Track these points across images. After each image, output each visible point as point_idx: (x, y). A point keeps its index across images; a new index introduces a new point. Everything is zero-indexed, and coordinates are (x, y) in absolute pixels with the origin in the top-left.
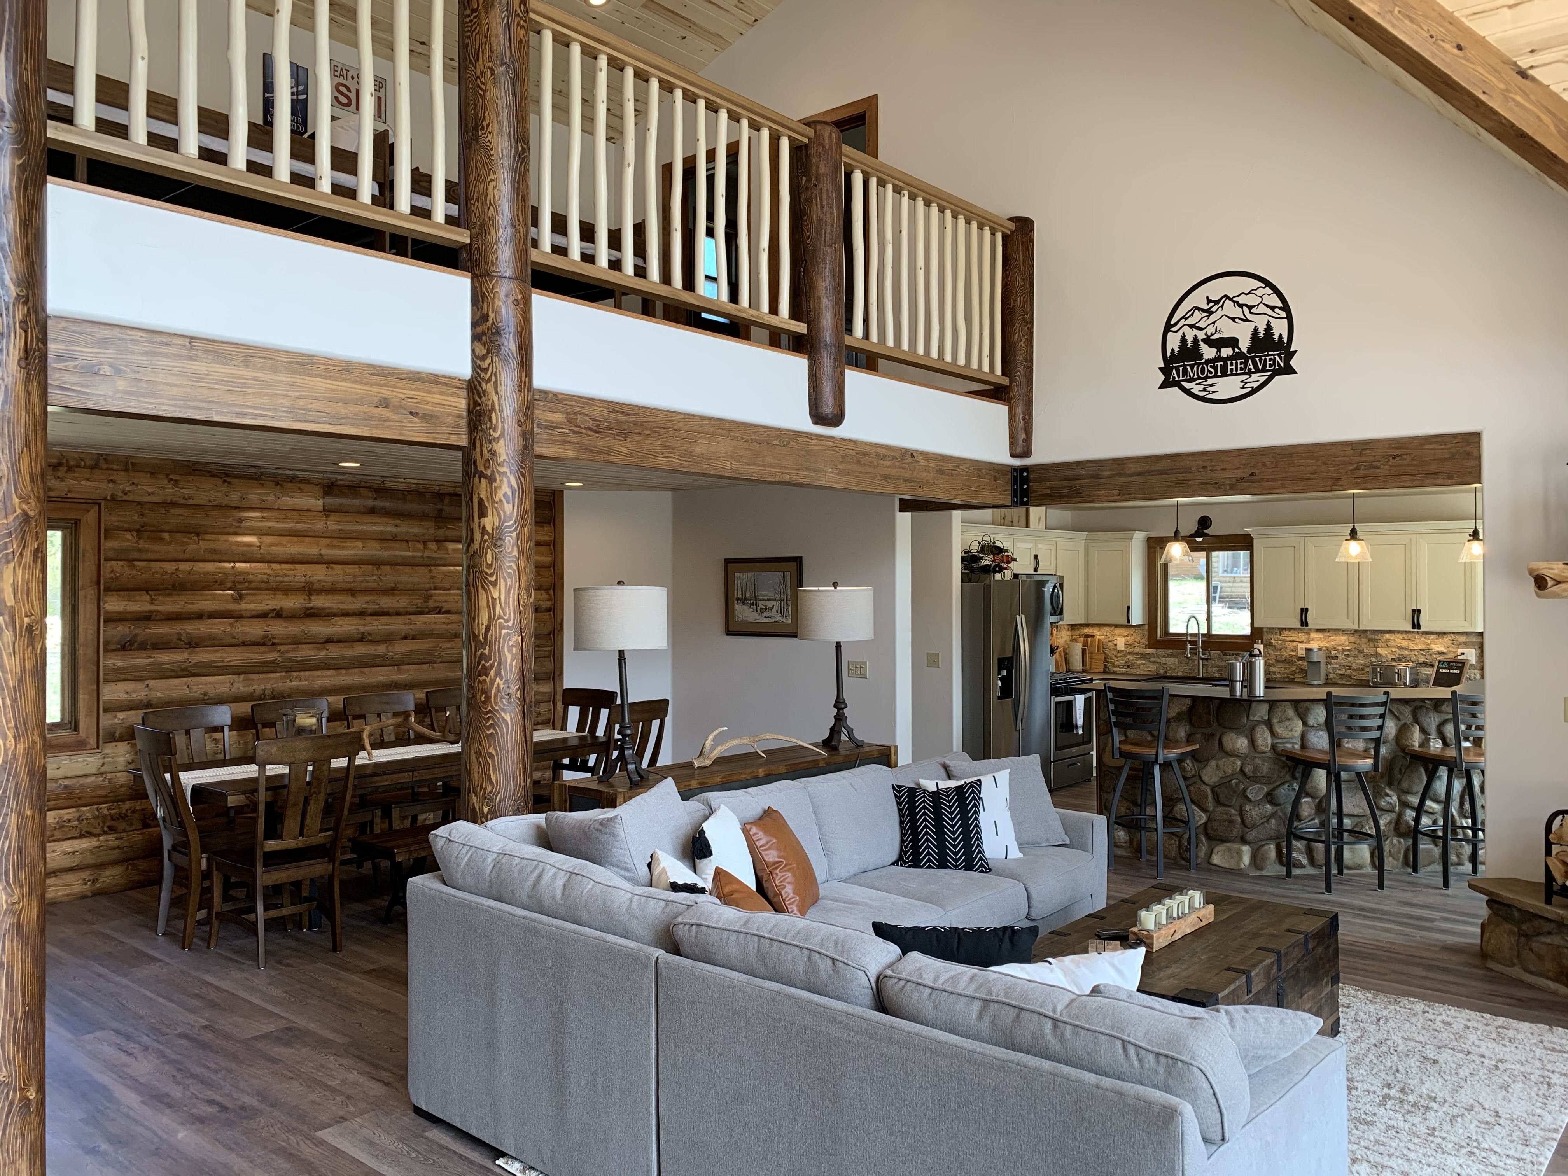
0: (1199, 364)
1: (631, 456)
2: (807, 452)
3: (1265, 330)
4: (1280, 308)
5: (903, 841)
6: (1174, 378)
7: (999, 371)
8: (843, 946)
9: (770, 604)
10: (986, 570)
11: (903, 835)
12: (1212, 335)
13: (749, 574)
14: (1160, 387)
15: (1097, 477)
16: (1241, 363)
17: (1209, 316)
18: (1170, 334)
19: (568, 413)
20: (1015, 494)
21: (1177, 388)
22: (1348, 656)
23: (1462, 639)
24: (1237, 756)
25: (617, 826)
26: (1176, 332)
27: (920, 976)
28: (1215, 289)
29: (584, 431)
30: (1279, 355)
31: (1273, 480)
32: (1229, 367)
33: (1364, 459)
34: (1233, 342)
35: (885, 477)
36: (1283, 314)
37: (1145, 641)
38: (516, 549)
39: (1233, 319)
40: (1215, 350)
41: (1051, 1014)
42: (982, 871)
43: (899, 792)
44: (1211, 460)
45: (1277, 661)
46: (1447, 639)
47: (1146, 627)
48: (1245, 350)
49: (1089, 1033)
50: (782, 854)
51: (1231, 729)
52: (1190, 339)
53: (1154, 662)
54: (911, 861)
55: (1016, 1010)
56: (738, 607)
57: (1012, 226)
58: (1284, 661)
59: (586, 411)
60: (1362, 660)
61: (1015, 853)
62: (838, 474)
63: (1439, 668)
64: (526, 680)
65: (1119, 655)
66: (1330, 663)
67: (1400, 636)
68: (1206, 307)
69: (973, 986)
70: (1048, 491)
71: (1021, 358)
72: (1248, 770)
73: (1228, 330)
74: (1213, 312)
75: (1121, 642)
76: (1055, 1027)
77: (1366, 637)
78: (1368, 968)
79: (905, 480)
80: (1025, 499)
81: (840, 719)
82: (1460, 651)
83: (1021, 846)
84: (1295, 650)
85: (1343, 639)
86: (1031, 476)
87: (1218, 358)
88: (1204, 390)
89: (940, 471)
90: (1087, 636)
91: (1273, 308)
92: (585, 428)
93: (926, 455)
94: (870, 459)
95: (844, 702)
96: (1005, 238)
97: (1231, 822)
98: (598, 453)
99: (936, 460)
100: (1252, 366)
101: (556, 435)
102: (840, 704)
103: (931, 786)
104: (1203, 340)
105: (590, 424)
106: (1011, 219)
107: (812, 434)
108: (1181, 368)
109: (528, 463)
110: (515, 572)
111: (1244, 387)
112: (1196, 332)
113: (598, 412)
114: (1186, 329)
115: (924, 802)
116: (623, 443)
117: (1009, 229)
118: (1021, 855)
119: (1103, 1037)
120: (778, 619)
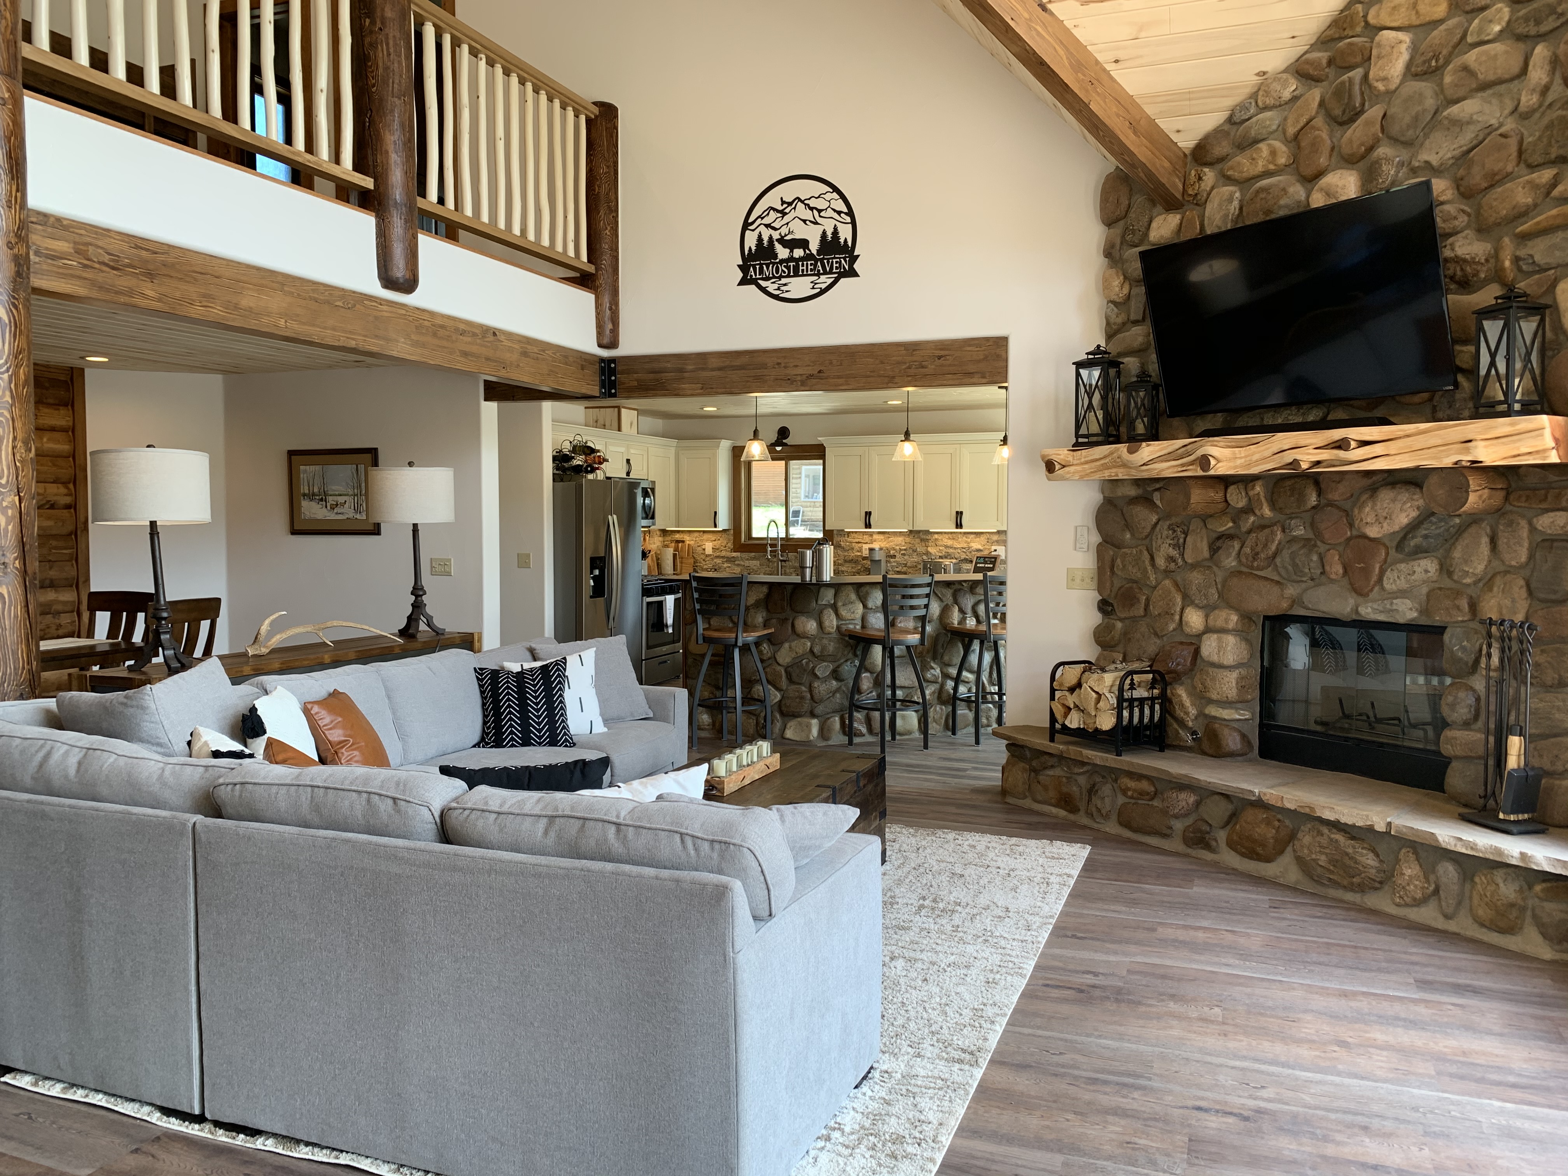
0: (774, 264)
1: (159, 300)
2: (376, 318)
3: (833, 234)
4: (846, 213)
5: (485, 723)
6: (751, 276)
7: (584, 257)
8: (405, 785)
9: (341, 499)
10: (578, 469)
11: (485, 716)
12: (786, 235)
13: (318, 468)
14: (739, 284)
15: (681, 370)
16: (811, 264)
17: (783, 217)
18: (747, 232)
19: (75, 243)
20: (603, 385)
21: (753, 286)
22: (904, 554)
23: (995, 538)
24: (808, 638)
25: (147, 697)
26: (753, 230)
27: (486, 803)
28: (789, 191)
29: (97, 266)
30: (844, 258)
31: (839, 377)
32: (801, 268)
33: (915, 358)
34: (803, 244)
35: (465, 354)
36: (848, 219)
37: (730, 545)
38: (8, 393)
39: (804, 221)
40: (788, 251)
41: (615, 820)
42: (566, 746)
43: (481, 675)
44: (785, 357)
45: (845, 561)
46: (983, 538)
47: (732, 532)
48: (815, 252)
49: (650, 831)
50: (348, 732)
51: (802, 613)
52: (766, 239)
53: (738, 565)
54: (493, 742)
55: (581, 821)
56: (305, 504)
57: (596, 110)
58: (851, 561)
59: (100, 243)
60: (915, 559)
61: (600, 728)
62: (412, 345)
63: (976, 563)
64: (27, 548)
65: (708, 559)
66: (890, 562)
67: (947, 536)
68: (780, 208)
69: (540, 806)
70: (636, 384)
71: (607, 247)
72: (817, 650)
73: (800, 231)
74: (786, 214)
75: (709, 547)
76: (618, 831)
77: (919, 537)
78: (911, 810)
79: (487, 359)
80: (613, 391)
81: (418, 607)
82: (993, 548)
83: (606, 722)
84: (860, 550)
85: (900, 540)
86: (619, 368)
87: (791, 259)
88: (779, 289)
89: (525, 354)
90: (678, 542)
91: (839, 213)
92: (99, 263)
93: (510, 335)
94: (447, 333)
95: (422, 589)
96: (589, 121)
97: (802, 698)
98: (117, 293)
99: (520, 341)
100: (820, 268)
101: (60, 267)
102: (418, 591)
103: (515, 668)
104: (777, 240)
105: (106, 258)
106: (595, 103)
107: (381, 299)
108: (758, 267)
109: (22, 295)
110: (7, 420)
111: (813, 288)
112: (771, 231)
113: (115, 246)
114: (762, 228)
115: (508, 682)
116: (150, 285)
117: (592, 113)
118: (606, 730)
119: (663, 833)
120: (351, 516)
